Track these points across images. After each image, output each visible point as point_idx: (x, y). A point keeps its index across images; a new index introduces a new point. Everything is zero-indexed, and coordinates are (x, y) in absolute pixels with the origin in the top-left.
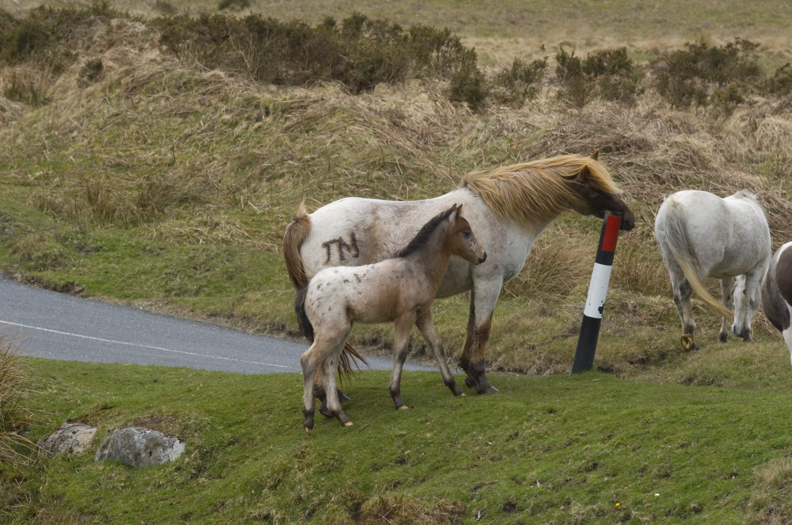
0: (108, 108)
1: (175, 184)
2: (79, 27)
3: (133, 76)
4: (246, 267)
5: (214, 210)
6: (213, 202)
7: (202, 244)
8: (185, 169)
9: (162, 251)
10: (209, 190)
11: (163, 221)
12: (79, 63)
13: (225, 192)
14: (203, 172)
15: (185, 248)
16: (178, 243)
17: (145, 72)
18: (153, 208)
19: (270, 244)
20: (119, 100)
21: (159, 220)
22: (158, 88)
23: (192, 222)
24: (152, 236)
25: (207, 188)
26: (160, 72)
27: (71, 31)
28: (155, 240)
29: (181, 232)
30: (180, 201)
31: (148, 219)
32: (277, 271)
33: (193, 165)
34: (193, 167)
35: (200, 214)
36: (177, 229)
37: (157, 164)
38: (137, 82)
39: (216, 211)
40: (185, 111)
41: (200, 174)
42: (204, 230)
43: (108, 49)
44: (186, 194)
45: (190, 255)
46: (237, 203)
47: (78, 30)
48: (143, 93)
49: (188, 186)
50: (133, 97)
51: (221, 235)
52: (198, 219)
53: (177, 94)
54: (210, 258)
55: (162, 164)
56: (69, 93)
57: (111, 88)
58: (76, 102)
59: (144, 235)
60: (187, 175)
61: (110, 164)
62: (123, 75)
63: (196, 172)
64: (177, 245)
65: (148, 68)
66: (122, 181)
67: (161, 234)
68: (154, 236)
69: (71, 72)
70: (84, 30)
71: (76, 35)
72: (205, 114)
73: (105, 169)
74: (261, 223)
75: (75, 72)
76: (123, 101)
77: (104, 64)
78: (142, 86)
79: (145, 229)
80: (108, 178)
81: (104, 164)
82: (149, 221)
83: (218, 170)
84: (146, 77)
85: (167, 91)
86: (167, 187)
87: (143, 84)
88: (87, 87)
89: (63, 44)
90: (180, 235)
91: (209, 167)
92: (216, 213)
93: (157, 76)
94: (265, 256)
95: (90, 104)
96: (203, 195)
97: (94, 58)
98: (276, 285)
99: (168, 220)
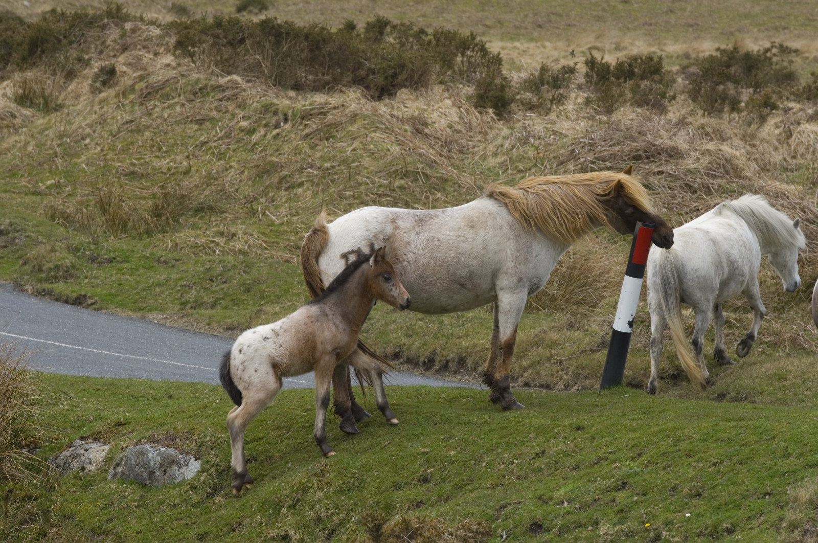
0: (122, 115)
1: (190, 193)
2: (92, 31)
3: (147, 81)
4: (264, 279)
5: (231, 220)
6: (230, 211)
7: (219, 255)
8: (200, 178)
9: (178, 263)
10: (226, 199)
11: (178, 231)
12: (92, 68)
13: (243, 201)
14: (220, 182)
15: (201, 259)
16: (194, 254)
17: (160, 78)
18: (168, 218)
19: (289, 255)
20: (132, 107)
21: (175, 230)
22: (173, 95)
23: (208, 232)
24: (167, 247)
25: (224, 197)
26: (175, 78)
27: (83, 35)
28: (169, 251)
29: (196, 243)
30: (196, 211)
31: (163, 229)
32: (296, 283)
33: (210, 174)
34: (209, 176)
35: (216, 225)
36: (192, 239)
37: (172, 172)
38: (152, 88)
39: (233, 221)
40: (201, 117)
41: (216, 183)
42: (221, 240)
43: (122, 53)
44: (202, 204)
45: (207, 267)
46: (254, 212)
47: (90, 34)
48: (158, 99)
49: (204, 195)
50: (147, 103)
51: (238, 246)
52: (215, 229)
53: (193, 100)
54: (226, 269)
55: (178, 172)
56: (82, 99)
57: (124, 93)
58: (89, 108)
59: (158, 245)
60: (203, 183)
61: (124, 172)
62: (137, 80)
63: (212, 181)
64: (193, 256)
65: (163, 73)
66: (137, 190)
67: (177, 245)
68: (169, 247)
69: (84, 78)
70: (97, 34)
71: (89, 39)
72: (221, 121)
73: (119, 178)
74: (279, 234)
75: (88, 77)
76: (137, 108)
77: (117, 69)
78: (157, 92)
79: (159, 240)
80: (121, 187)
81: (117, 172)
82: (164, 231)
83: (235, 179)
84: (160, 83)
85: (182, 97)
86: (183, 197)
87: (158, 90)
88: (100, 93)
89: (75, 49)
90: (196, 246)
91: (226, 176)
92: (233, 223)
93: (172, 81)
94: (284, 268)
95: (103, 110)
96: (219, 204)
97: (107, 63)
98: (295, 298)
99: (183, 230)
